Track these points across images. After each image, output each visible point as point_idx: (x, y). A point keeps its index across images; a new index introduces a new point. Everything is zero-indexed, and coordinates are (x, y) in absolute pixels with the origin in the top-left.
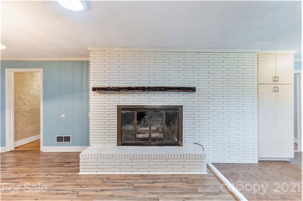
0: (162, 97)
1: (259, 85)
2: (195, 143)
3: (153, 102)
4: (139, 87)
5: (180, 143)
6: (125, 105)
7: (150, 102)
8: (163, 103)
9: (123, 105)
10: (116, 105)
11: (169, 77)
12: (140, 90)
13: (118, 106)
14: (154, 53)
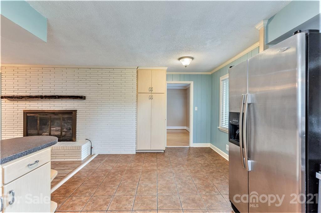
0: (61, 104)
1: (139, 94)
2: (87, 139)
3: (54, 108)
4: (38, 96)
5: (73, 139)
6: (31, 109)
7: (51, 108)
8: (61, 108)
9: (29, 109)
10: (22, 110)
11: (66, 88)
12: (39, 98)
13: (24, 111)
14: (54, 69)
